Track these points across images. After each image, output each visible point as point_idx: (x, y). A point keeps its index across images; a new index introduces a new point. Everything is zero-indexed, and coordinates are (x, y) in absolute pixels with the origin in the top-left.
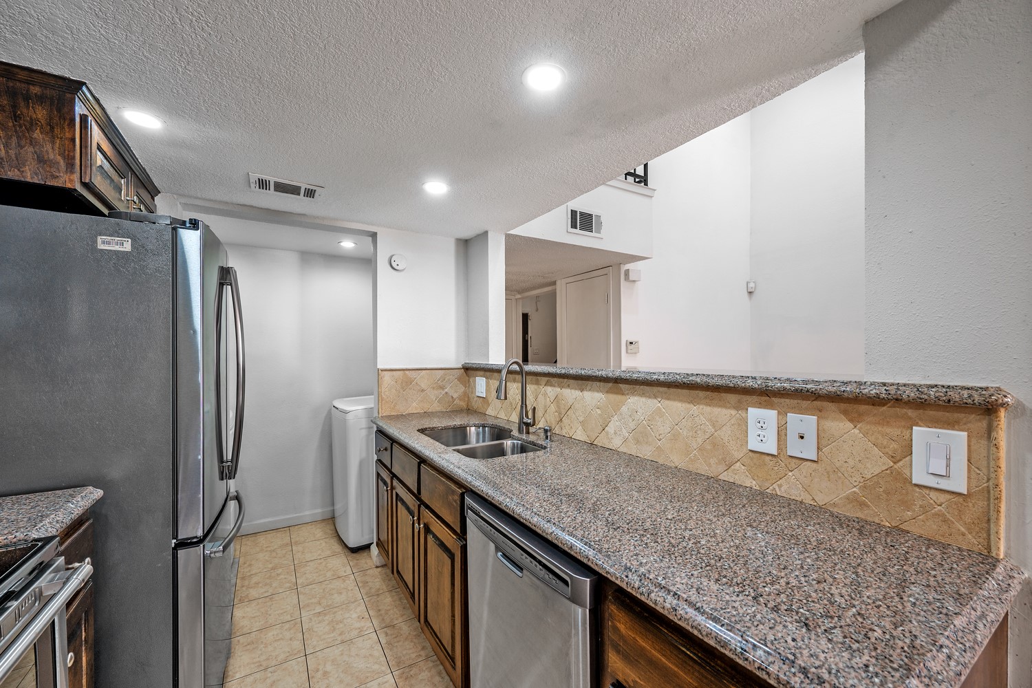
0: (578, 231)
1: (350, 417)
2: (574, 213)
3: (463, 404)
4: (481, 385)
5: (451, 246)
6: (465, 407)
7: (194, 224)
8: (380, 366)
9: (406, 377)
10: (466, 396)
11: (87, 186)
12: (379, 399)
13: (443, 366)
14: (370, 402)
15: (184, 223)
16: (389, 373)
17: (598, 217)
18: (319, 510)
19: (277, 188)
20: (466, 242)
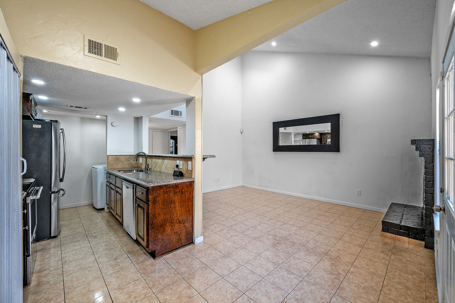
0: (174, 116)
1: (98, 170)
2: (172, 111)
3: (136, 166)
4: (141, 160)
5: (132, 119)
6: (137, 166)
7: (56, 121)
8: (108, 154)
9: (117, 158)
10: (137, 164)
11: (31, 114)
12: (108, 164)
13: (129, 154)
14: (105, 166)
15: (54, 121)
16: (111, 156)
17: (181, 112)
19: (75, 107)
20: (138, 118)
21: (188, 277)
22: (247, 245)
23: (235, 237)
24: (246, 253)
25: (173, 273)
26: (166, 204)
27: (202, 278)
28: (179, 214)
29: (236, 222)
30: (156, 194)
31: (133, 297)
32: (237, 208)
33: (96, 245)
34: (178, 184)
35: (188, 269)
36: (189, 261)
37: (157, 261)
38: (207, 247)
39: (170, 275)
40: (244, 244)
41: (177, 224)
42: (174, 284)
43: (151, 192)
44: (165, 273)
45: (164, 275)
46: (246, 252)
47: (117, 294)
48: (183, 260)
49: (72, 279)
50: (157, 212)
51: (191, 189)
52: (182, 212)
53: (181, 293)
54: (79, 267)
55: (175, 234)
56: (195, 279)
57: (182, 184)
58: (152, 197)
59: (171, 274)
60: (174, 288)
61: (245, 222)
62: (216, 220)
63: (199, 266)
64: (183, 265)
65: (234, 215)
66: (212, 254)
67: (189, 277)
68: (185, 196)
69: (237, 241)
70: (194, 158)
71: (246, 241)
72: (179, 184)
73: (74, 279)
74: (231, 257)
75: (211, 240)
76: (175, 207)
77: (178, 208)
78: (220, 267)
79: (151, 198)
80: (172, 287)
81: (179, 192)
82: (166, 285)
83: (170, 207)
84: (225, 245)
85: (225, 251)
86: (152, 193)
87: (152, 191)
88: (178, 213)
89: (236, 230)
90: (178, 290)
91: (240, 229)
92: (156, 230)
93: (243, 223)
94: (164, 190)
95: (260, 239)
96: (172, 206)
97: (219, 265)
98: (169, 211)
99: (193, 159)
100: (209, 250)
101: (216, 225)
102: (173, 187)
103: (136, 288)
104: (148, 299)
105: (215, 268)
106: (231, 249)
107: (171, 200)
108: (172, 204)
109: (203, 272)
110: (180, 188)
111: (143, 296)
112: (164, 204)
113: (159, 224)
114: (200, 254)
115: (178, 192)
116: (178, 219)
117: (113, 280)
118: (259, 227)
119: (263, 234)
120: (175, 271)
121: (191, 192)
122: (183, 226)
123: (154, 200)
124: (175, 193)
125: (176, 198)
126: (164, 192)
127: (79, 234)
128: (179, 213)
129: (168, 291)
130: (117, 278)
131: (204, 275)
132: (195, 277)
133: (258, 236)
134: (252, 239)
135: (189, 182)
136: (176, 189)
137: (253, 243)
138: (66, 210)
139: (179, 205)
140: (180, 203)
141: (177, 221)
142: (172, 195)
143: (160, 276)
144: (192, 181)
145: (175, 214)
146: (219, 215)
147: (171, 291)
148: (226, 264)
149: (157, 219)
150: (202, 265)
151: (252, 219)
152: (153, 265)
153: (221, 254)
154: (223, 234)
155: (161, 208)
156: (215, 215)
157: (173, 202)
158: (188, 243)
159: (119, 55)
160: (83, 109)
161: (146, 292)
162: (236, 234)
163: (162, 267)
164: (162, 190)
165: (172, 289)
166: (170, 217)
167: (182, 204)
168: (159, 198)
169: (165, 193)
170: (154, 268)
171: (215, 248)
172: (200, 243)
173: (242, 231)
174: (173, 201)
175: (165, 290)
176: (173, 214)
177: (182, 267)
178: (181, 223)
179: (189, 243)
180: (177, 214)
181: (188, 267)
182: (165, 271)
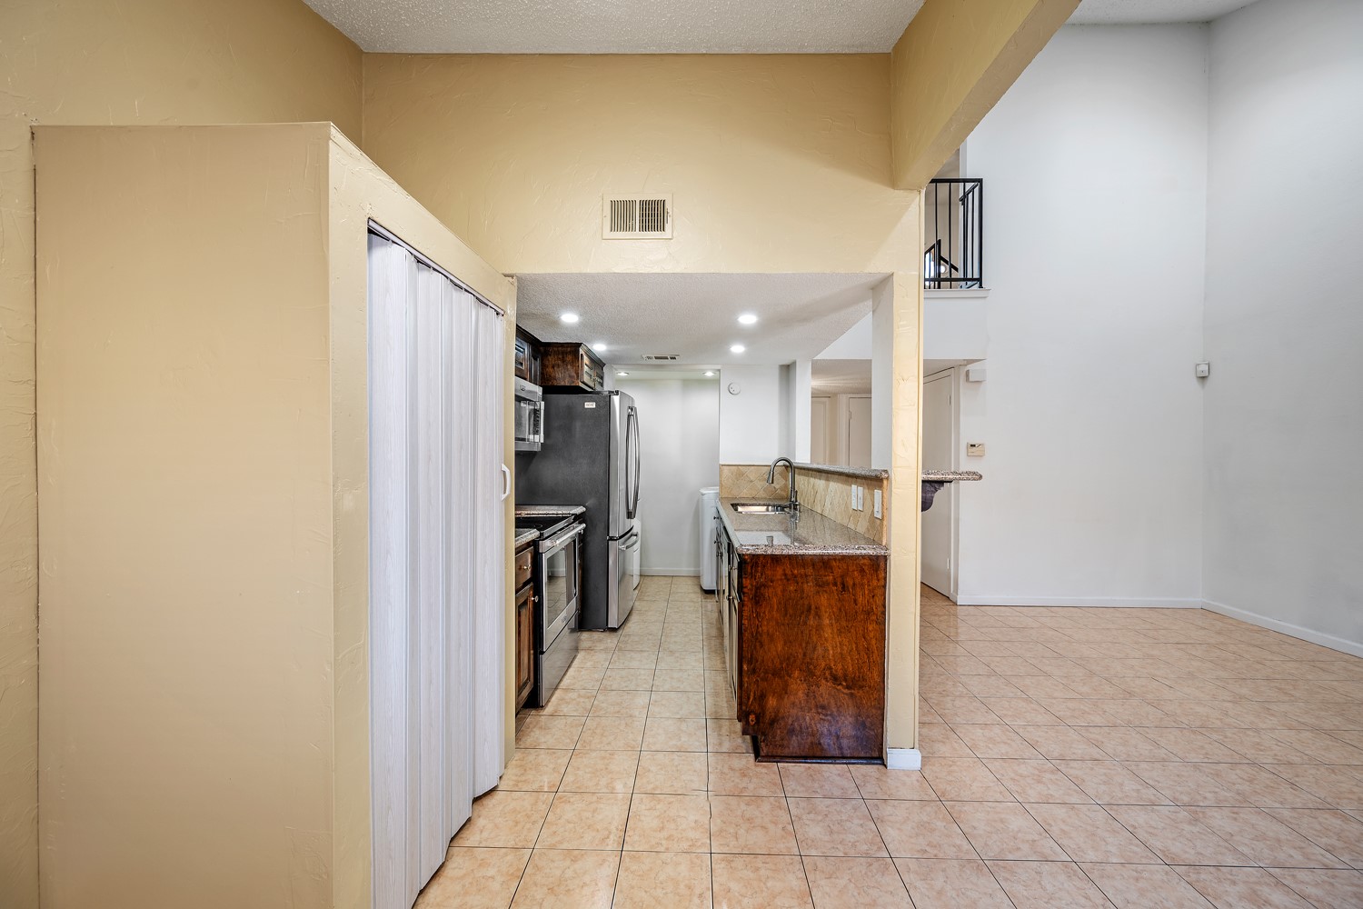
1: (705, 497)
5: (776, 372)
7: (617, 393)
8: (721, 463)
9: (740, 471)
11: (583, 383)
12: (721, 486)
14: (716, 489)
15: (613, 392)
16: (728, 467)
18: (692, 569)
19: (656, 358)
20: (788, 366)
21: (816, 864)
22: (1108, 867)
23: (1061, 812)
24: (1083, 901)
25: (780, 826)
26: (791, 611)
27: (856, 894)
28: (831, 652)
29: (1095, 753)
30: (764, 576)
31: (665, 834)
32: (1129, 694)
33: (664, 672)
34: (829, 559)
35: (827, 838)
36: (841, 812)
37: (759, 769)
38: (926, 798)
39: (771, 827)
40: (1091, 855)
41: (827, 681)
42: (767, 860)
43: (749, 570)
44: (762, 813)
45: (757, 817)
46: (1087, 898)
47: (644, 807)
48: (829, 802)
49: (596, 728)
50: (765, 628)
51: (875, 582)
52: (842, 649)
53: (775, 898)
54: (617, 709)
55: (820, 710)
56: (833, 880)
57: (842, 559)
58: (752, 585)
59: (775, 823)
60: (762, 872)
61: (1143, 765)
62: (1005, 712)
63: (865, 847)
64: (820, 818)
65: (1098, 720)
66: (932, 831)
67: (818, 863)
68: (855, 601)
69: (1062, 831)
70: (887, 478)
71: (1113, 849)
72: (835, 559)
73: (598, 731)
74: (1006, 879)
75: (950, 778)
76: (819, 628)
77: (828, 633)
78: (940, 893)
79: (749, 587)
80: (760, 865)
81: (835, 584)
82: (749, 849)
83: (805, 623)
84: (1002, 821)
85: (986, 845)
86: (752, 573)
87: (752, 567)
88: (830, 648)
89: (1078, 784)
90: (769, 884)
91: (1103, 787)
92: (762, 680)
93: (1134, 768)
94: (784, 570)
95: (1203, 876)
96: (812, 622)
97: (939, 883)
98: (800, 635)
99: (885, 482)
100: (928, 809)
101: (997, 730)
102: (813, 565)
103: (682, 814)
104: (692, 862)
105: (919, 884)
106: (1018, 849)
107: (806, 603)
108: (811, 617)
109: (870, 874)
110: (838, 572)
111: (685, 845)
112: (786, 610)
113: (770, 664)
114: (889, 808)
115: (828, 584)
116: (830, 668)
117: (652, 769)
118: (1220, 820)
119: (1230, 860)
120: (789, 824)
121: (878, 592)
122: (846, 694)
123: (756, 592)
124: (820, 585)
125: (823, 600)
126: (785, 575)
127: (650, 637)
128: (833, 650)
129: (745, 871)
130: (661, 769)
131: (868, 887)
132: (837, 878)
133: (1190, 856)
134: (1147, 857)
135: (870, 557)
136: (822, 572)
137: (1146, 875)
138: (656, 578)
139: (835, 626)
140: (837, 621)
141: (827, 673)
142: (809, 587)
143: (747, 816)
144: (877, 557)
145: (820, 650)
146: (1028, 700)
147: (752, 875)
148: (969, 893)
149: (766, 648)
150: (879, 849)
151: (1196, 767)
152: (745, 776)
153: (966, 846)
154: (1012, 775)
155: (777, 623)
156: (1011, 695)
157: (812, 612)
158: (862, 755)
159: (670, 213)
160: (669, 361)
161: (697, 840)
162: (1074, 799)
163: (764, 792)
164: (780, 571)
165: (757, 869)
166: (805, 655)
167: (844, 624)
168: (770, 590)
169: (788, 580)
170: (744, 785)
171: (954, 815)
172: (908, 773)
173: (1106, 799)
174: (813, 607)
175: (739, 862)
176: (815, 649)
177: (812, 820)
178: (840, 684)
179: (868, 755)
180: (826, 650)
181: (832, 832)
182: (766, 807)
